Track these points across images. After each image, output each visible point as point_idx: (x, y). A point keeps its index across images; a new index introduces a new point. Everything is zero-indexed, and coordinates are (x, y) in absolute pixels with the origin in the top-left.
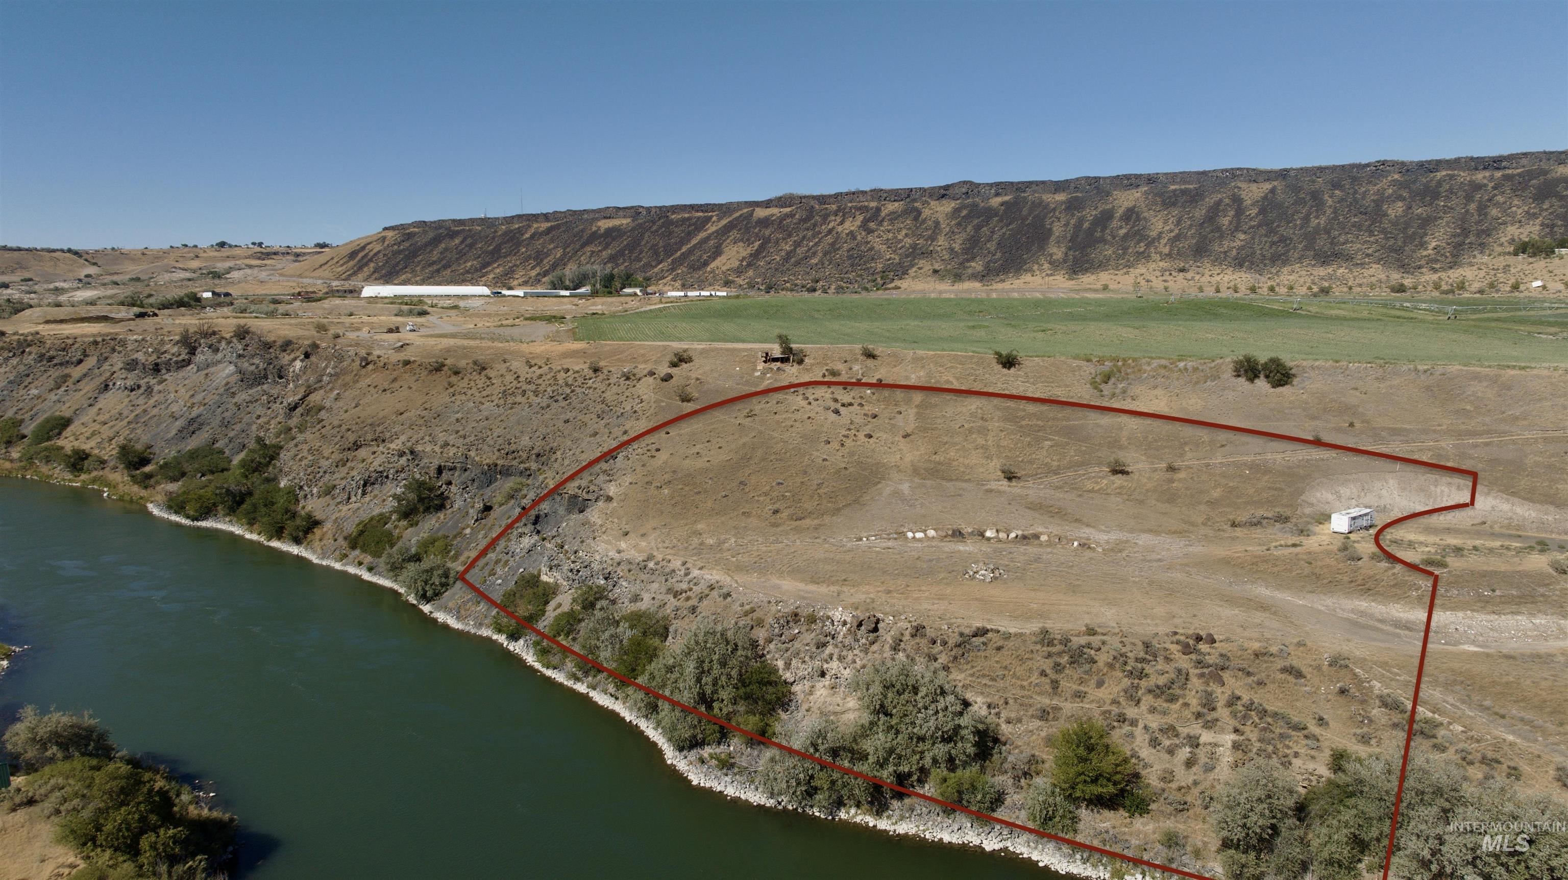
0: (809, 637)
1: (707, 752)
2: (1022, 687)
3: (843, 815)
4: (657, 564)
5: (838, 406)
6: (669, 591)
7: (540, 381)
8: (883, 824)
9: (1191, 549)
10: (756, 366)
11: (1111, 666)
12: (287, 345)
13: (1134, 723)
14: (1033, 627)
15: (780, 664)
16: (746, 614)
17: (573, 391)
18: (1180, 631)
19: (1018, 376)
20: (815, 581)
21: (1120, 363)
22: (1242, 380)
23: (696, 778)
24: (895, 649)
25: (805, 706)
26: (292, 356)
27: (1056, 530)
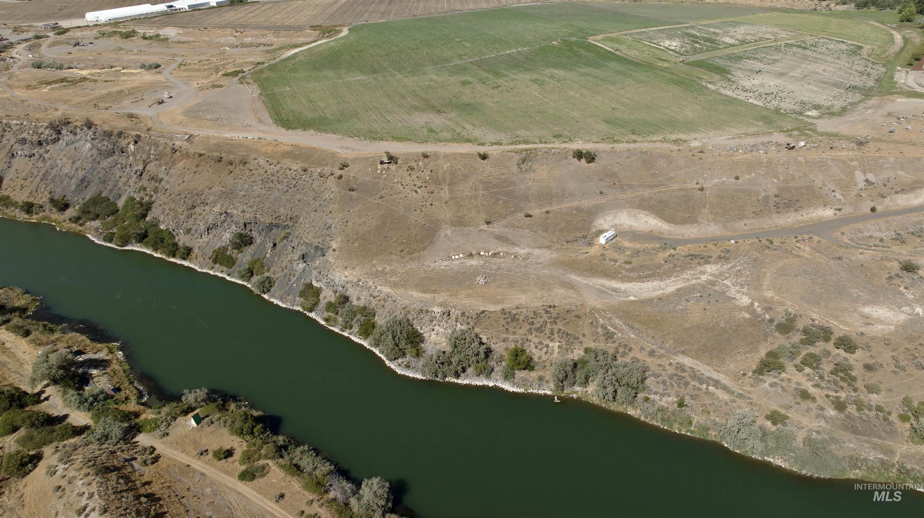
0: (427, 318)
1: (400, 361)
2: (497, 332)
3: (447, 379)
4: (363, 283)
5: (416, 188)
6: (371, 295)
7: (278, 175)
8: (459, 381)
9: (552, 256)
10: (377, 167)
11: (524, 321)
12: (120, 134)
13: (530, 341)
14: (499, 308)
15: (419, 328)
16: (403, 309)
17: (297, 182)
18: (545, 304)
19: (488, 164)
20: (424, 292)
21: (529, 152)
22: (576, 159)
23: (399, 371)
24: (456, 321)
25: (429, 342)
26: (126, 141)
27: (505, 249)
